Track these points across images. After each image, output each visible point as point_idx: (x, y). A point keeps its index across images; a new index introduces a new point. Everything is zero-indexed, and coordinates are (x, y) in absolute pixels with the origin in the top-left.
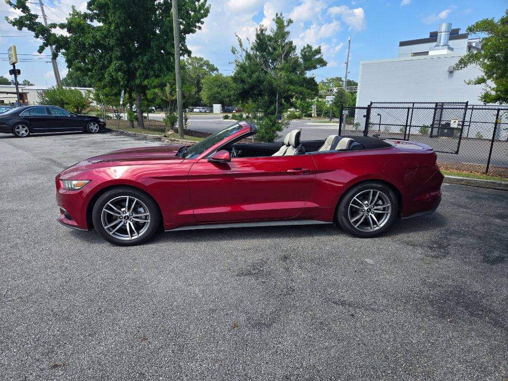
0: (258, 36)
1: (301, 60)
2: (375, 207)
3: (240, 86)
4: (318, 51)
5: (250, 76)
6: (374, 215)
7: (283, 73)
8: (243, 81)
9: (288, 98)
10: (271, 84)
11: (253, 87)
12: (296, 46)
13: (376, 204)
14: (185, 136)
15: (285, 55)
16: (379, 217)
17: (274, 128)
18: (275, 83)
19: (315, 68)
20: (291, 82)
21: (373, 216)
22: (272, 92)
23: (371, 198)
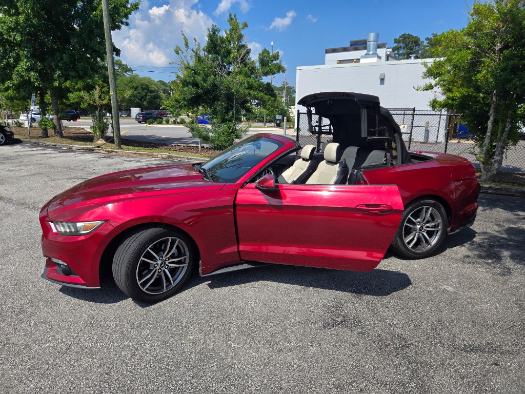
0: (210, 37)
1: (257, 65)
2: (428, 225)
3: (194, 90)
4: (276, 57)
5: (205, 81)
6: (427, 233)
7: (240, 78)
8: (195, 85)
9: (243, 103)
10: (228, 89)
11: (207, 92)
12: (250, 50)
13: (428, 222)
14: (123, 146)
15: (242, 59)
16: (431, 234)
17: (233, 136)
18: (234, 88)
19: (273, 73)
20: (250, 87)
21: (425, 234)
22: (229, 97)
23: (424, 215)
